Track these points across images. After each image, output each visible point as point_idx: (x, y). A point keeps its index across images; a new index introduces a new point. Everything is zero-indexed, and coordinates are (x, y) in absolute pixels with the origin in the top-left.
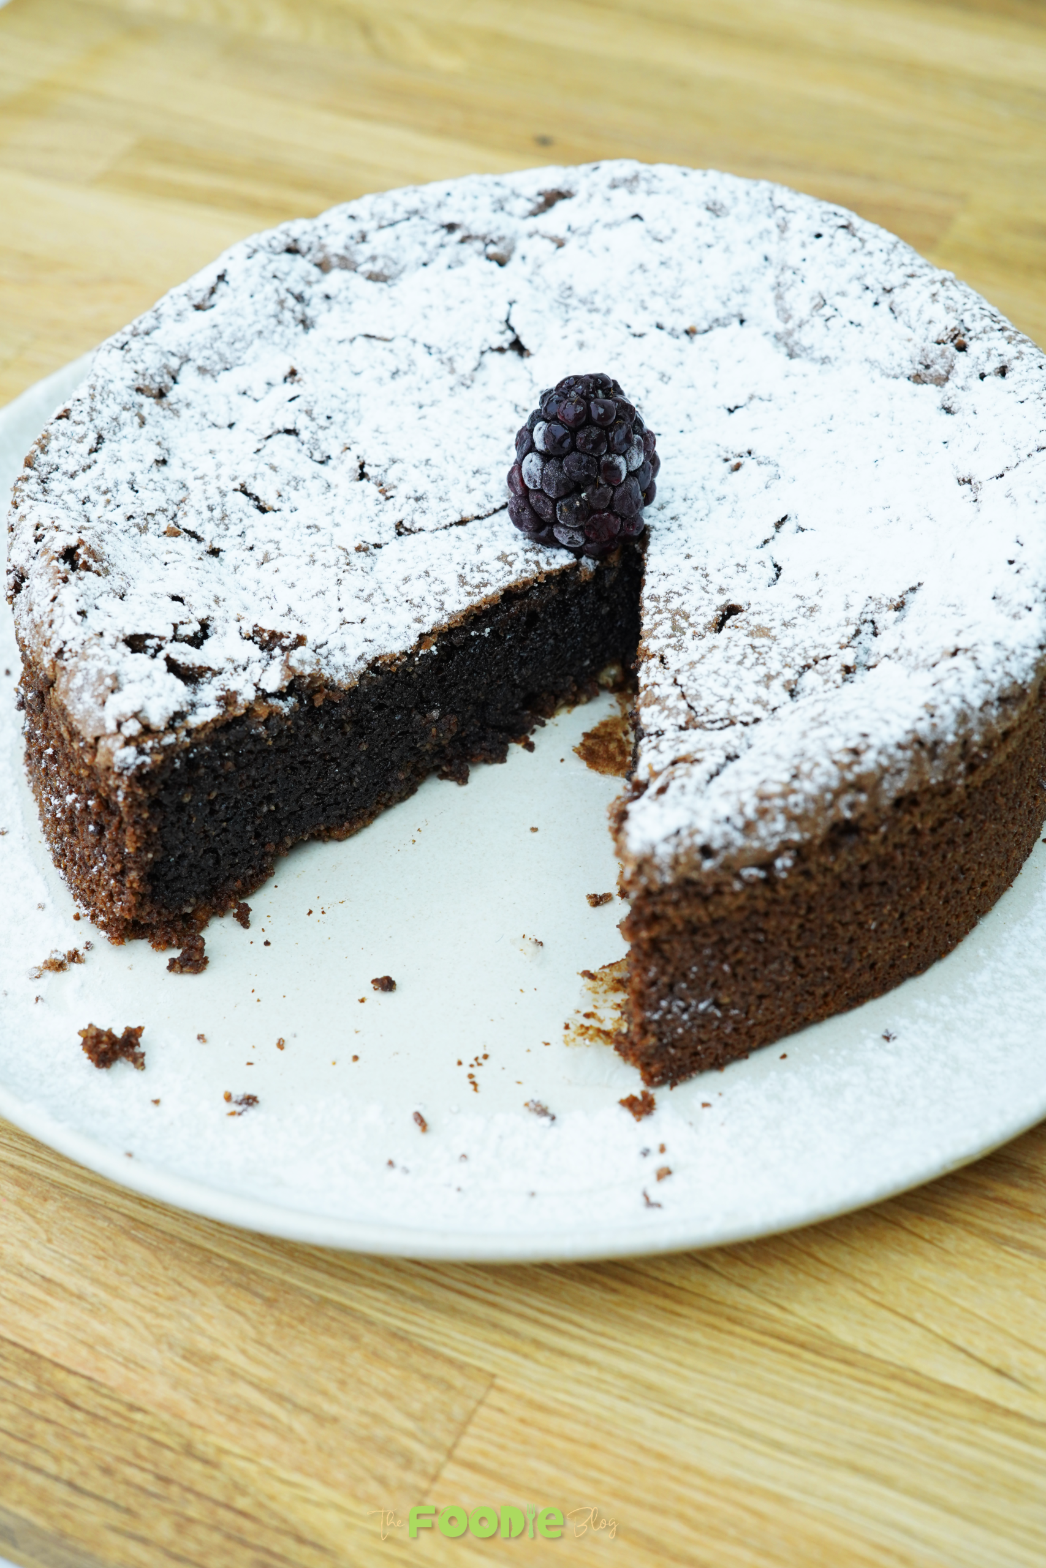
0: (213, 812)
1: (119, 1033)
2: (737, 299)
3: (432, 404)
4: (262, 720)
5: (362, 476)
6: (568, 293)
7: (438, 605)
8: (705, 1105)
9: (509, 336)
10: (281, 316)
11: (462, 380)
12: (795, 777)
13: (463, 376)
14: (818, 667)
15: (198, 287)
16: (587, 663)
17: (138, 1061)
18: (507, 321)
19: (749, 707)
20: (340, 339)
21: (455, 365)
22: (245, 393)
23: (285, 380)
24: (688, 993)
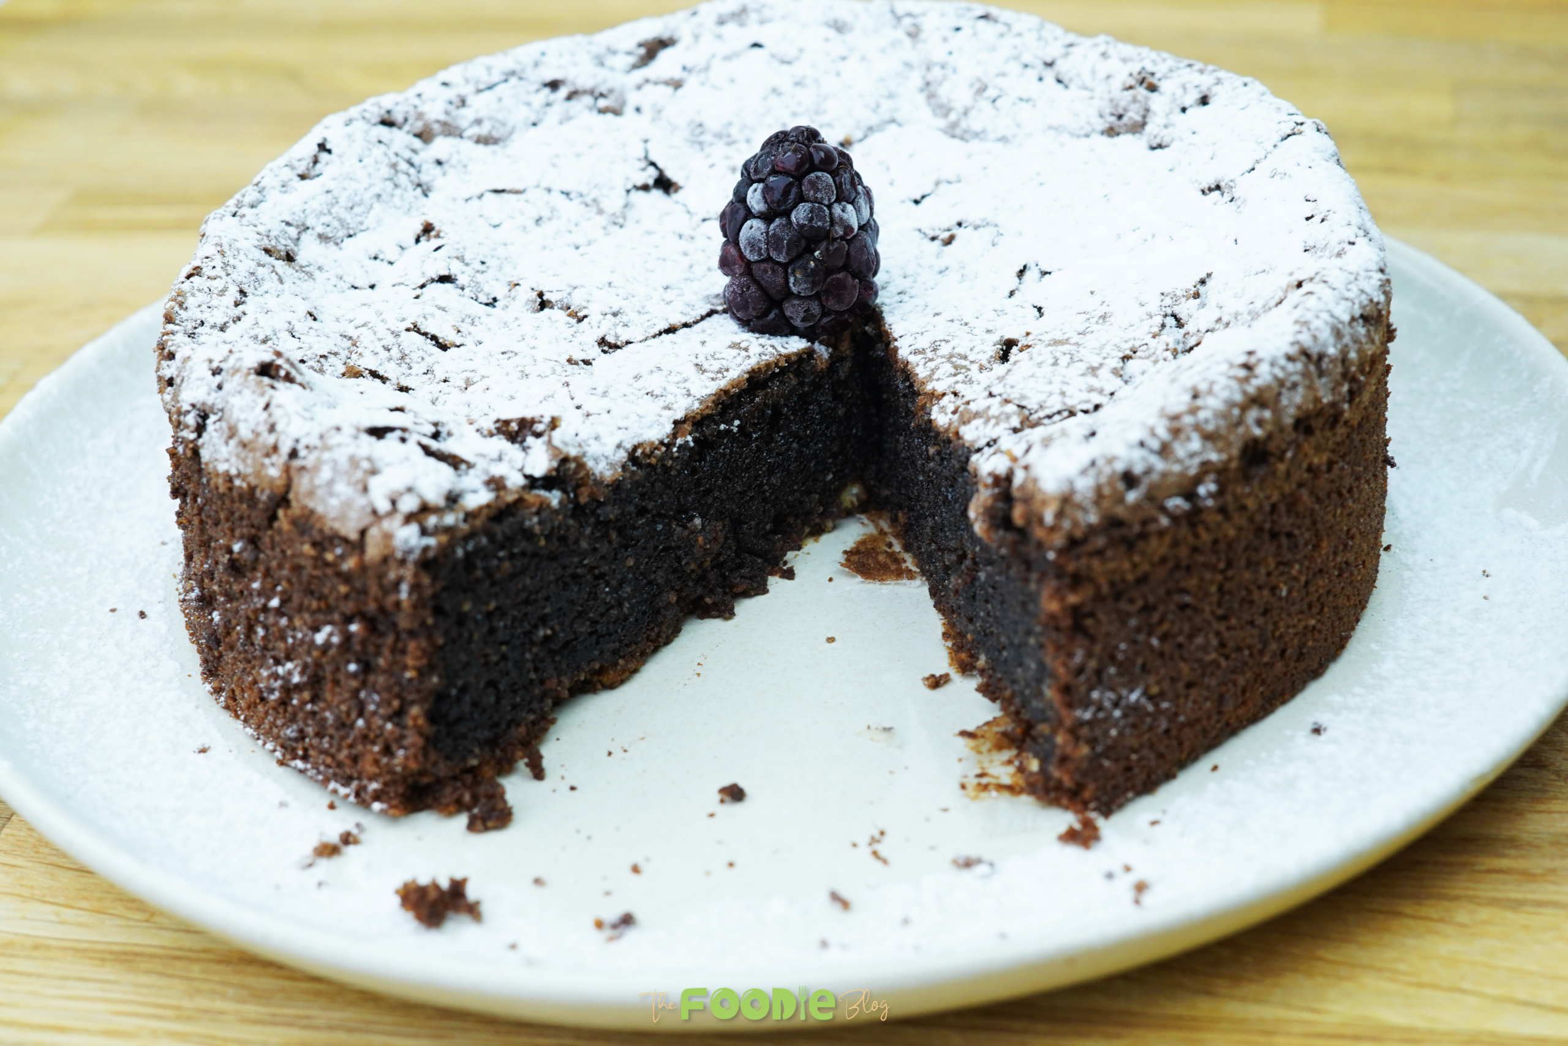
0: (492, 631)
1: (445, 884)
2: (886, 105)
3: (589, 244)
4: (534, 510)
5: (543, 305)
6: (699, 130)
7: (684, 392)
8: (1154, 823)
9: (652, 173)
10: (396, 180)
11: (613, 219)
12: (1195, 396)
13: (614, 214)
14: (1138, 354)
15: (299, 157)
16: (830, 476)
17: (473, 911)
18: (646, 158)
19: (1085, 396)
20: (467, 197)
21: (602, 205)
22: (375, 258)
23: (418, 241)
24: (1118, 680)
